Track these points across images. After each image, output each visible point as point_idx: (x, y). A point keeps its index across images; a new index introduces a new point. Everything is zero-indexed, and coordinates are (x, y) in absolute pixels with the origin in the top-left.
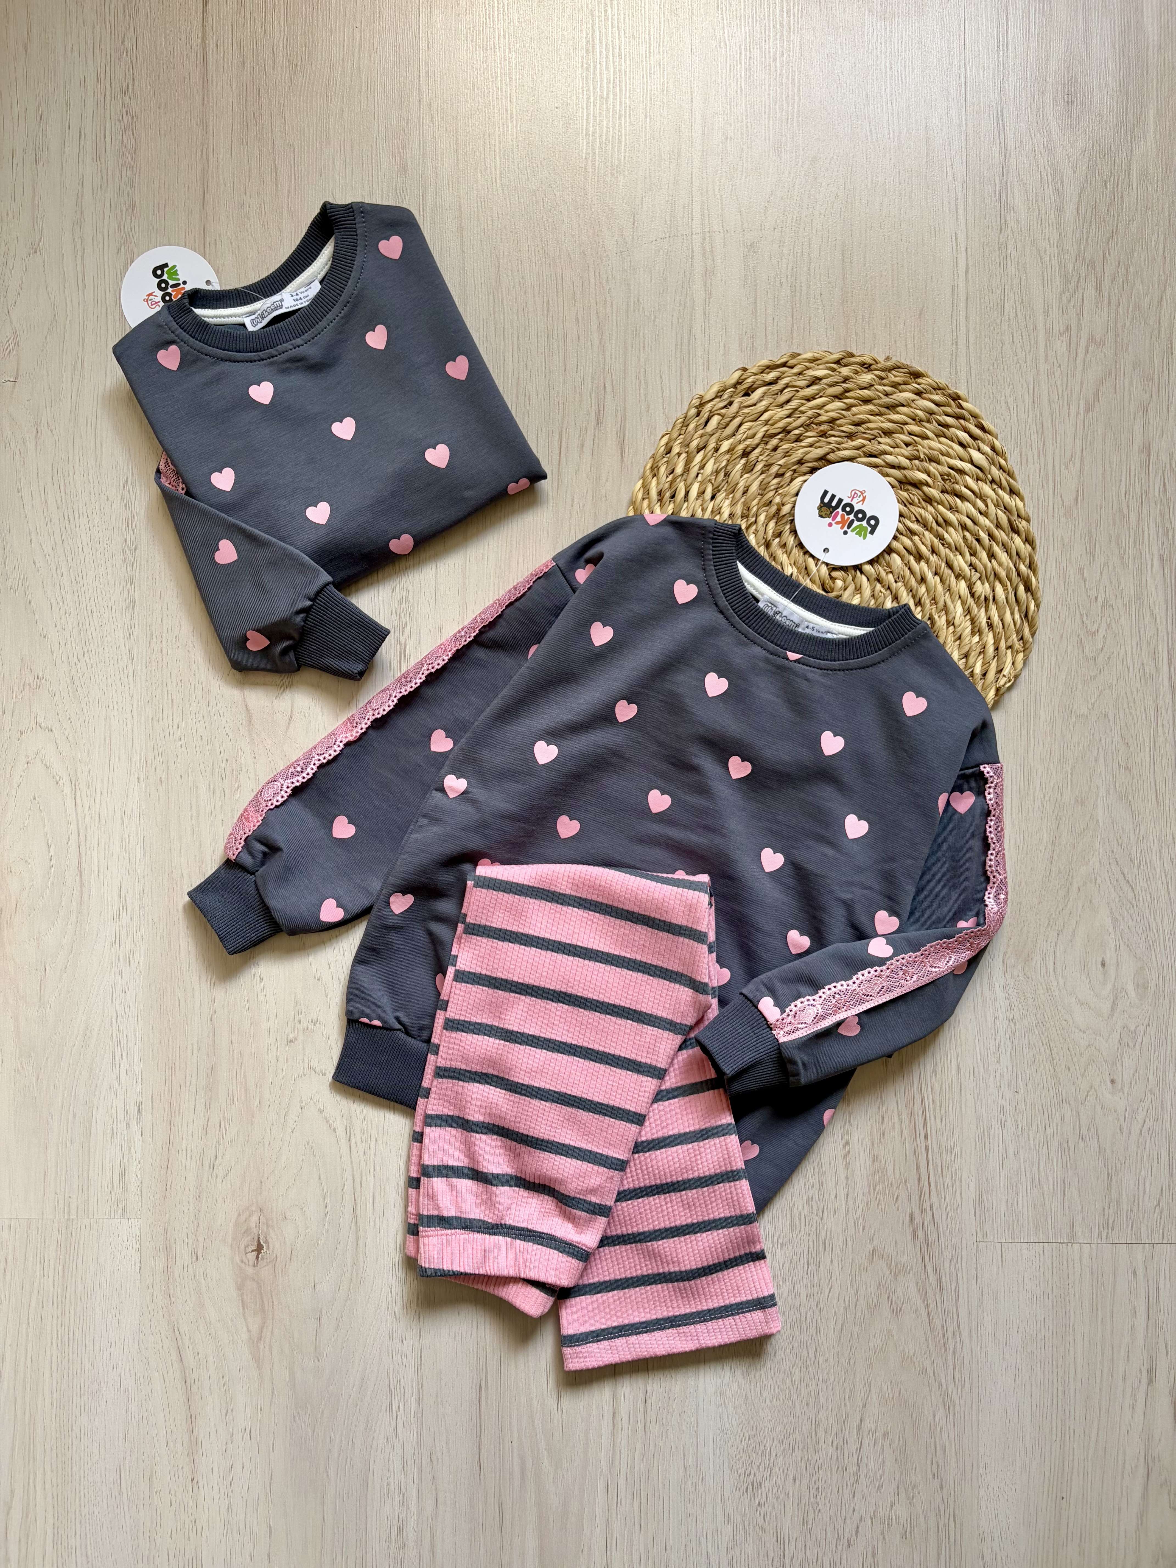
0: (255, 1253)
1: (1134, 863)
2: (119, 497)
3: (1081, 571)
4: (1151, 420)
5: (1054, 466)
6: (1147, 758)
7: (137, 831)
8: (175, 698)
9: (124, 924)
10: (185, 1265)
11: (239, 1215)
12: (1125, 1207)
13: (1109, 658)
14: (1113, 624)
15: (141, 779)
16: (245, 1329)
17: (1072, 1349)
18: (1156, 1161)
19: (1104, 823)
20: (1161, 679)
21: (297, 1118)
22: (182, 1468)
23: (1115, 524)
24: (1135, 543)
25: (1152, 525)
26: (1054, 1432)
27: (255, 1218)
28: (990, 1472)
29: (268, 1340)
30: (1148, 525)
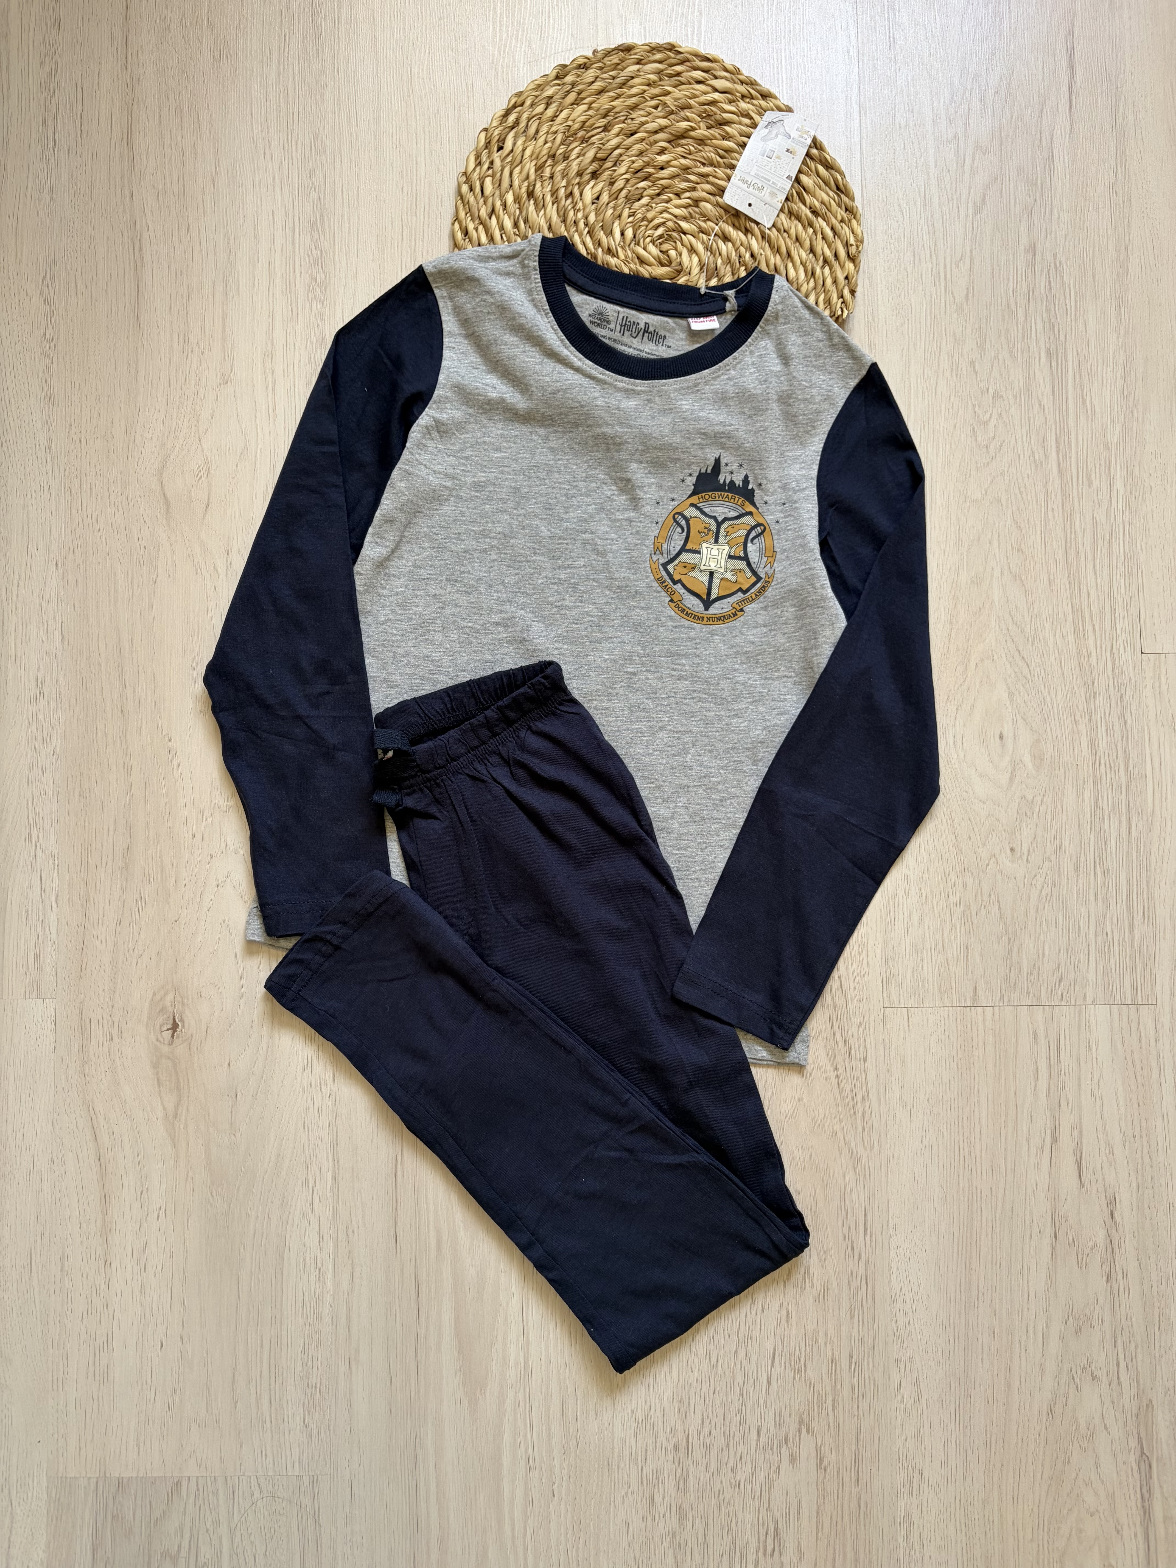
0: (170, 1032)
1: (1028, 640)
2: (38, 292)
3: (972, 363)
4: (1036, 222)
5: (945, 265)
6: (1039, 541)
7: (55, 617)
8: (93, 487)
9: (41, 708)
10: (101, 1045)
11: (154, 994)
12: (1025, 970)
13: (1001, 446)
14: (1004, 413)
15: (60, 566)
16: (160, 1107)
17: (977, 1109)
18: (1054, 925)
19: (999, 602)
20: (1050, 466)
21: (213, 897)
22: (95, 1249)
23: (1004, 320)
24: (1023, 337)
25: (1039, 321)
26: (961, 1192)
27: (170, 997)
28: (900, 1233)
29: (183, 1117)
30: (1035, 320)
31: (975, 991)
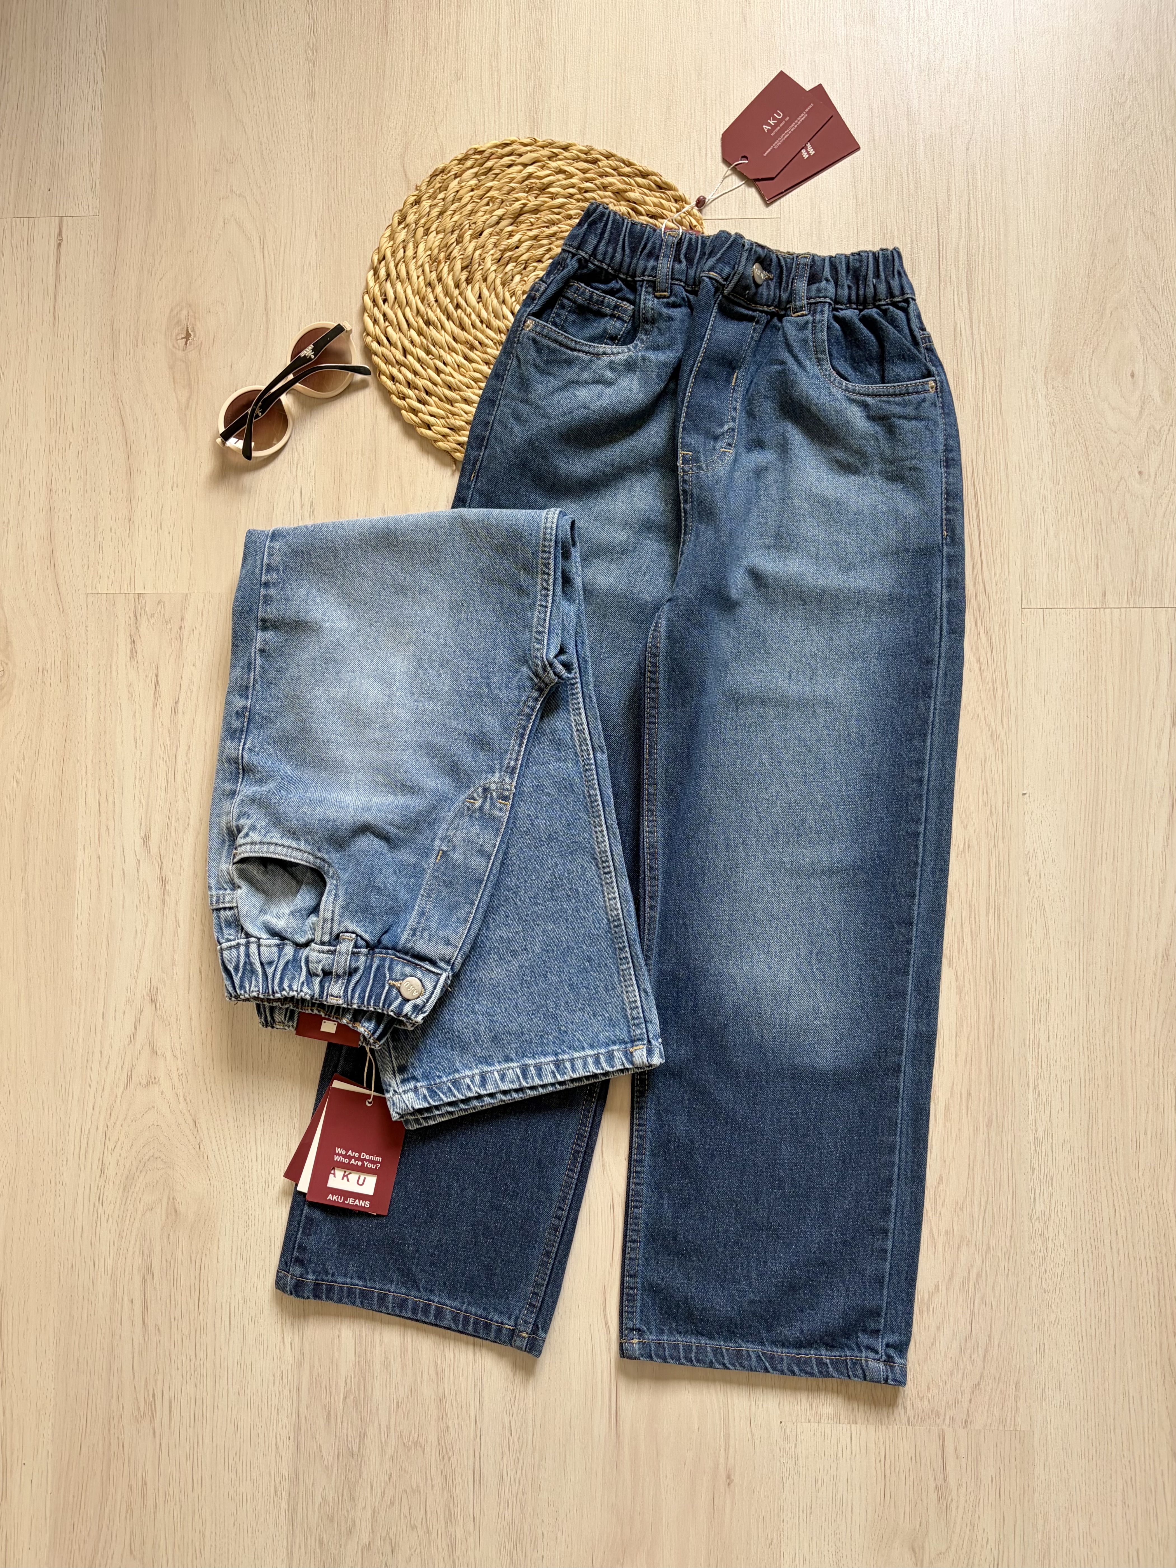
31: (1104, 595)
